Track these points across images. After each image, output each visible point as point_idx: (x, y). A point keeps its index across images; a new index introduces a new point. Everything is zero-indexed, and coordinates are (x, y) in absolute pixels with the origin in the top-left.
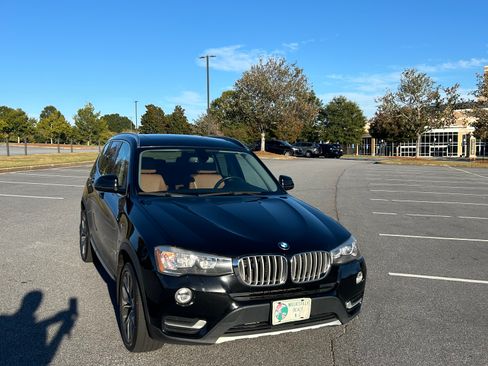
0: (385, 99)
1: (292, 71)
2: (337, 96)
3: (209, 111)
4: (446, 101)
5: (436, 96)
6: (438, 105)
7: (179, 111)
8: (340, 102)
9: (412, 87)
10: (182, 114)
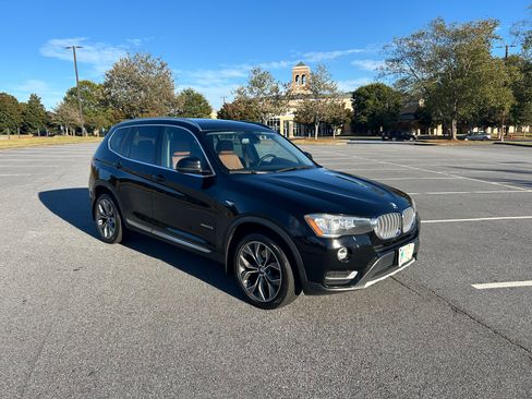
0: (239, 92)
1: (158, 65)
2: (187, 89)
3: (65, 99)
4: (283, 94)
5: (277, 90)
6: (277, 97)
7: (35, 100)
8: (188, 93)
9: (258, 83)
10: (38, 102)
